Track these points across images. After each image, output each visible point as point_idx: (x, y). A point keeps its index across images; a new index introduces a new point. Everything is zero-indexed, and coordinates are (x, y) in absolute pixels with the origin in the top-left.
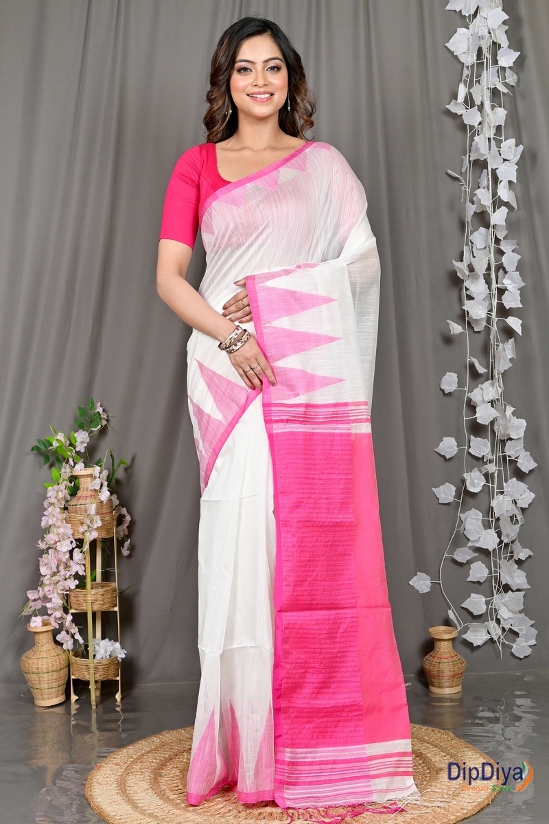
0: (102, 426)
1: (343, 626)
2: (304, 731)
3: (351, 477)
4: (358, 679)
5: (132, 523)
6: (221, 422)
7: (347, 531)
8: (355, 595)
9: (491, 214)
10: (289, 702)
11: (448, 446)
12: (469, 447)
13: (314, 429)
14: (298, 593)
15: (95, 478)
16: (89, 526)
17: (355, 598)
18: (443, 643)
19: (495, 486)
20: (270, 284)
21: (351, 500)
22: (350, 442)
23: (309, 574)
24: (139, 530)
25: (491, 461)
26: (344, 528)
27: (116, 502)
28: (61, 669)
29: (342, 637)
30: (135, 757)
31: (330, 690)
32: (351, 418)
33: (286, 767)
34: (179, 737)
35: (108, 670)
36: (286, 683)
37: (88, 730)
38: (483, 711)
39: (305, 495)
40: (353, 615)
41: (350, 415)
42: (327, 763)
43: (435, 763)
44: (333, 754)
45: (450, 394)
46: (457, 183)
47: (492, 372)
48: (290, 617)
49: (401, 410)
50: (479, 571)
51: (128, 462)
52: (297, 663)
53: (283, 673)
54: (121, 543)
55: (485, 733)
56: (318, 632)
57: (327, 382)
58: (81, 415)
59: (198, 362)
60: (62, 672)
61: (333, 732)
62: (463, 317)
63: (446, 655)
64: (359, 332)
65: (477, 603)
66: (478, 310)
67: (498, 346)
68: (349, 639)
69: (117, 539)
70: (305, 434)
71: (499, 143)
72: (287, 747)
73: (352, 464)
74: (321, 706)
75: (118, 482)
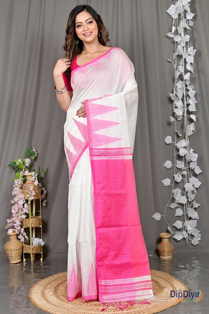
0: (35, 157)
1: (123, 233)
2: (109, 274)
3: (124, 176)
4: (130, 253)
5: (47, 194)
6: (76, 155)
7: (123, 197)
8: (127, 221)
9: (184, 75)
10: (103, 262)
11: (168, 164)
12: (176, 165)
13: (110, 158)
14: (104, 221)
15: (33, 176)
16: (30, 195)
17: (127, 222)
18: (165, 239)
19: (186, 180)
20: (94, 102)
21: (125, 185)
22: (124, 163)
23: (108, 214)
24: (50, 196)
25: (184, 170)
26: (122, 196)
27: (41, 185)
28: (20, 249)
29: (123, 237)
30: (48, 282)
31: (119, 258)
32: (124, 154)
33: (103, 287)
34: (64, 275)
35: (38, 249)
36: (101, 255)
37: (30, 272)
38: (180, 265)
39: (106, 184)
40: (127, 229)
41: (124, 152)
42: (119, 285)
43: (162, 285)
44: (121, 282)
45: (169, 144)
46: (171, 64)
47: (185, 136)
48: (101, 230)
49: (149, 150)
50: (179, 212)
51: (45, 170)
52: (105, 248)
53: (99, 251)
54: (42, 201)
55: (181, 273)
56: (113, 235)
57: (115, 140)
58: (27, 152)
59: (68, 132)
60: (20, 250)
61: (121, 273)
62: (174, 115)
63: (166, 244)
64: (128, 121)
65: (178, 224)
66: (179, 112)
67: (187, 126)
68: (126, 238)
69: (41, 200)
70: (106, 160)
71: (187, 48)
72: (103, 280)
73: (125, 171)
74: (115, 264)
75: (41, 178)
